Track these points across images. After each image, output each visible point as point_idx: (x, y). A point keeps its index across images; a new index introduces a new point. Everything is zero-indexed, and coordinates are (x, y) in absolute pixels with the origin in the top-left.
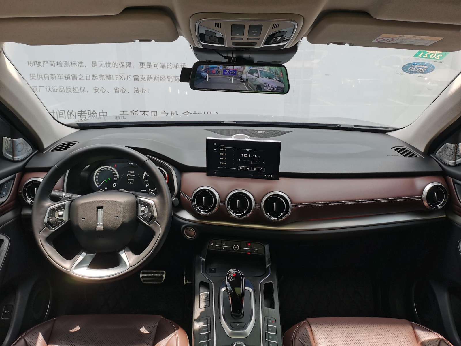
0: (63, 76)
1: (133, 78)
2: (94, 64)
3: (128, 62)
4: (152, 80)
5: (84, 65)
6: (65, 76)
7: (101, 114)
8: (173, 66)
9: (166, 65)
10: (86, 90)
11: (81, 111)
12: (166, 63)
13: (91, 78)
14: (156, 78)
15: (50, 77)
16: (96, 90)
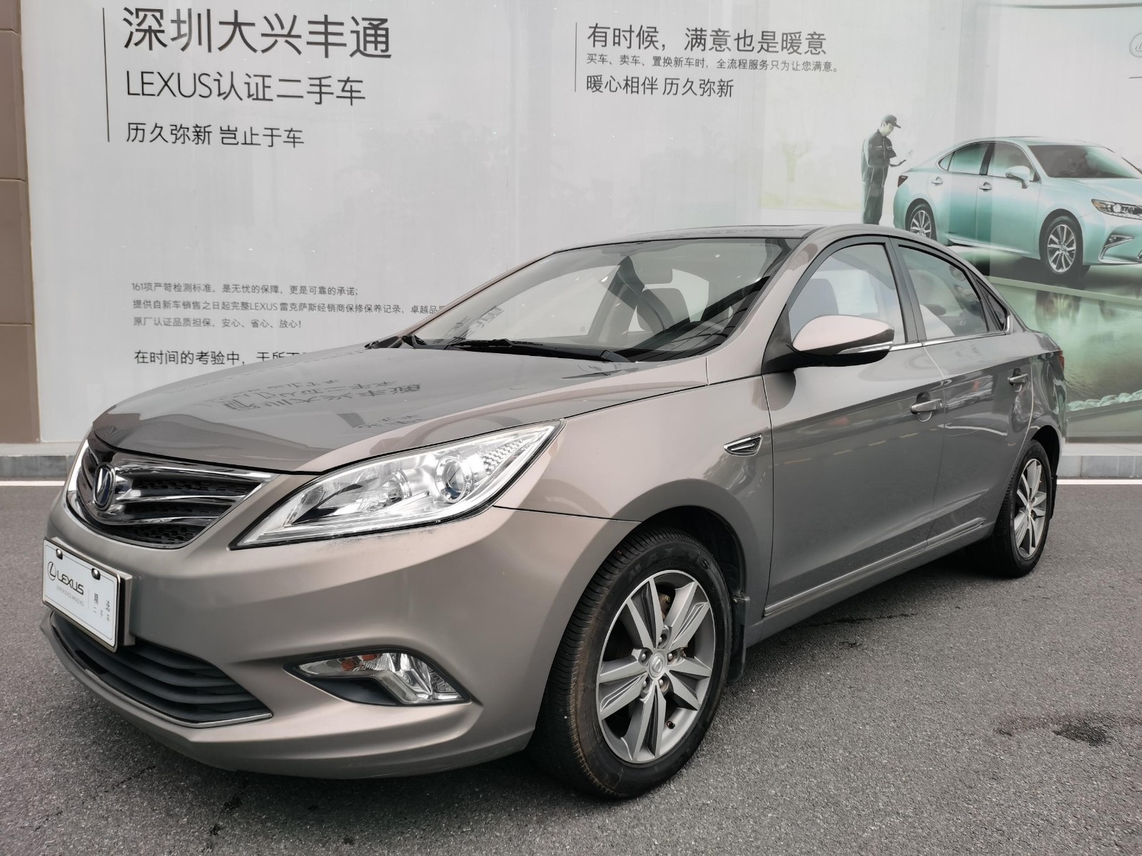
0: (181, 304)
1: (279, 307)
2: (226, 288)
3: (274, 284)
4: (306, 310)
5: (212, 289)
6: (184, 304)
7: (231, 357)
8: (337, 291)
9: (326, 290)
10: (212, 323)
11: (202, 353)
12: (327, 287)
13: (221, 306)
14: (312, 307)
15: (162, 305)
16: (226, 323)
